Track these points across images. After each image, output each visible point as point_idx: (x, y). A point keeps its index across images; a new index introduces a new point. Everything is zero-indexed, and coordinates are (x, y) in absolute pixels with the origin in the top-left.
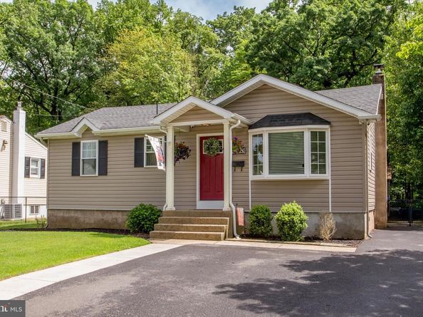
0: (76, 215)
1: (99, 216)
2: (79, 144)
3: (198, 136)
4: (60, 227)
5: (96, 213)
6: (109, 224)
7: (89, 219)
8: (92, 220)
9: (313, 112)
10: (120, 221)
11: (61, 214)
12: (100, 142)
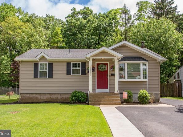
0: (36, 96)
1: (49, 96)
2: (38, 64)
3: (96, 63)
4: (27, 102)
5: (47, 95)
7: (43, 97)
8: (44, 98)
9: (142, 57)
11: (28, 96)
12: (49, 64)
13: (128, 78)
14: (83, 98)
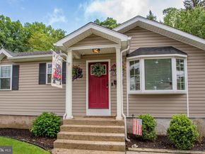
1: (12, 119)
3: (87, 62)
5: (9, 117)
6: (20, 125)
9: (173, 46)
10: (27, 123)
13: (146, 89)
14: (52, 128)
